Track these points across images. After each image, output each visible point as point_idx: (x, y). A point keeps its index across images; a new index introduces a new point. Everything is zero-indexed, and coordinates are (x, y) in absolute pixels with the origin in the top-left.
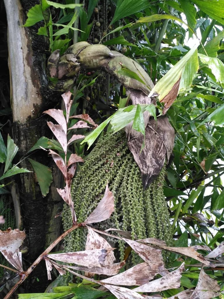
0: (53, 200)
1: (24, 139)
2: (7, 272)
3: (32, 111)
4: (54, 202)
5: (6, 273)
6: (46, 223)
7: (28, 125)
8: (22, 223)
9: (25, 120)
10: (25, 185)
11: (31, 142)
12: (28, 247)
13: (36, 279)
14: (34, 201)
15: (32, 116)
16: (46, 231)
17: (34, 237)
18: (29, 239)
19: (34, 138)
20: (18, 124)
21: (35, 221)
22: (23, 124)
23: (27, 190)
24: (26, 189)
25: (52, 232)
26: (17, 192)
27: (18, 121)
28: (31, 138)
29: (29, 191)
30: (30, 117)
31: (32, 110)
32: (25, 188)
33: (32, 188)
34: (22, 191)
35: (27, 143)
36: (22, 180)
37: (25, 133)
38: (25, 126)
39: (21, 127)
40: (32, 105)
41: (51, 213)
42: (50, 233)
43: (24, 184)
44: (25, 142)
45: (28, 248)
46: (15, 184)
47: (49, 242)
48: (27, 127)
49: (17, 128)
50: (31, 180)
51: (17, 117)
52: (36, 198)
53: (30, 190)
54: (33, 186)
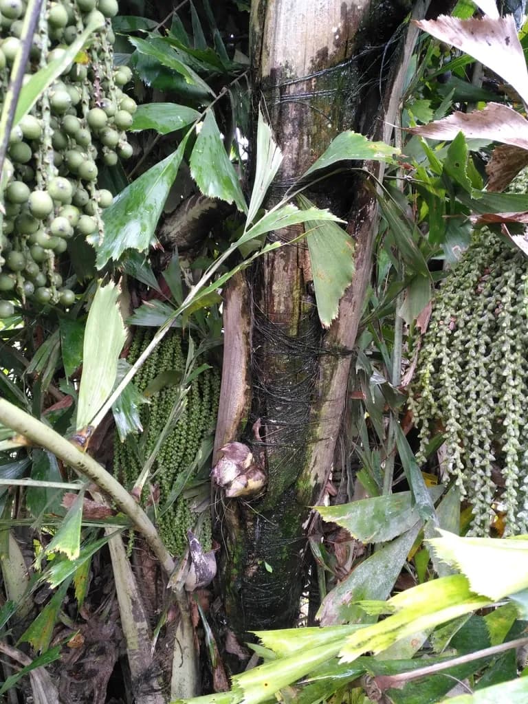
0: (339, 343)
1: (294, 134)
2: (196, 540)
3: (335, 30)
4: (339, 350)
5: (194, 542)
6: (313, 411)
7: (313, 84)
8: (246, 404)
9: (309, 65)
10: (275, 287)
11: (313, 144)
12: (264, 473)
13: (263, 565)
14: (291, 339)
15: (332, 50)
16: (310, 435)
17: (281, 446)
18: (266, 451)
19: (323, 132)
20: (283, 75)
21: (284, 400)
22: (300, 77)
23: (279, 303)
24: (276, 300)
25: (321, 440)
26: (245, 311)
27: (287, 67)
28: (314, 129)
29: (282, 308)
30: (323, 53)
31: (336, 25)
32: (272, 297)
33: (293, 299)
34: (263, 306)
35: (301, 146)
36: (267, 271)
37: (301, 112)
38: (305, 87)
39: (292, 89)
40: (338, 9)
41: (330, 383)
42: (316, 440)
43: (271, 284)
44: (295, 142)
45: (264, 476)
46: (243, 284)
47: (311, 467)
48: (309, 89)
49: (278, 91)
50: (295, 272)
51: (285, 52)
52: (299, 333)
53: (287, 307)
54: (296, 294)
